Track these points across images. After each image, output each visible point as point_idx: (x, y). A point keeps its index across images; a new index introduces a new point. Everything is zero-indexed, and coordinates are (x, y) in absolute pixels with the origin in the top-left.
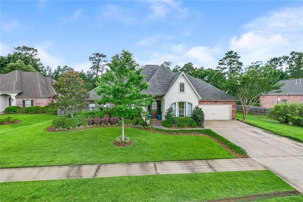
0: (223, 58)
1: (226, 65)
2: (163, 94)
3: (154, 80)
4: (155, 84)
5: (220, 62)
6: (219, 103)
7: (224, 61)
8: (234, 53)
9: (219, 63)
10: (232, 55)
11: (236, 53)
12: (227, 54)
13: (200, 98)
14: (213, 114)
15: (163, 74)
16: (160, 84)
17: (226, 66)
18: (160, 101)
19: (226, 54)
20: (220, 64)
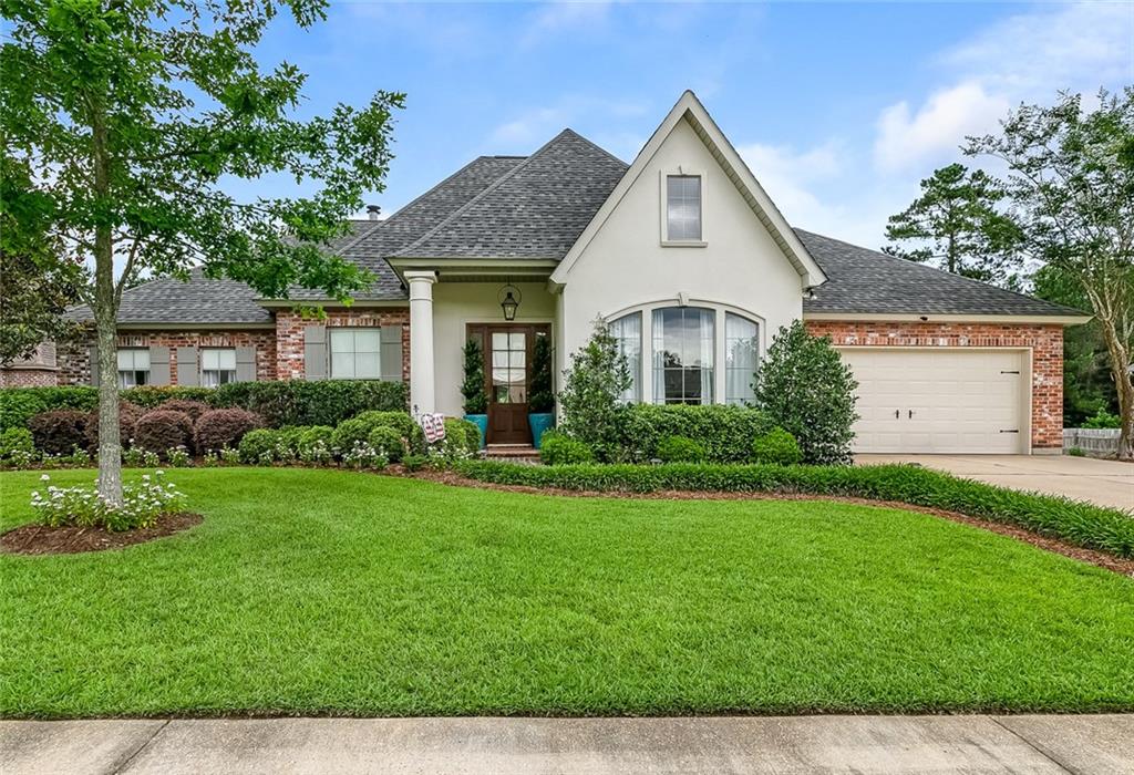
0: (913, 207)
1: (927, 235)
2: (555, 254)
3: (505, 195)
4: (510, 210)
5: (898, 225)
6: (942, 341)
7: (915, 222)
8: (968, 175)
9: (887, 232)
10: (960, 184)
11: (980, 173)
12: (932, 182)
13: (816, 278)
14: (904, 414)
15: (569, 169)
16: (541, 213)
17: (931, 243)
18: (546, 327)
19: (924, 184)
20: (895, 234)
